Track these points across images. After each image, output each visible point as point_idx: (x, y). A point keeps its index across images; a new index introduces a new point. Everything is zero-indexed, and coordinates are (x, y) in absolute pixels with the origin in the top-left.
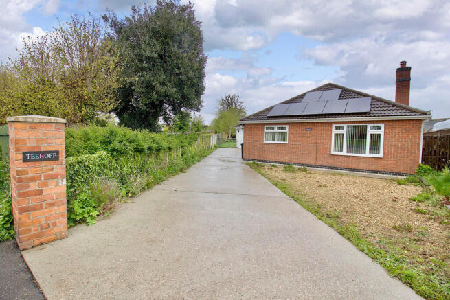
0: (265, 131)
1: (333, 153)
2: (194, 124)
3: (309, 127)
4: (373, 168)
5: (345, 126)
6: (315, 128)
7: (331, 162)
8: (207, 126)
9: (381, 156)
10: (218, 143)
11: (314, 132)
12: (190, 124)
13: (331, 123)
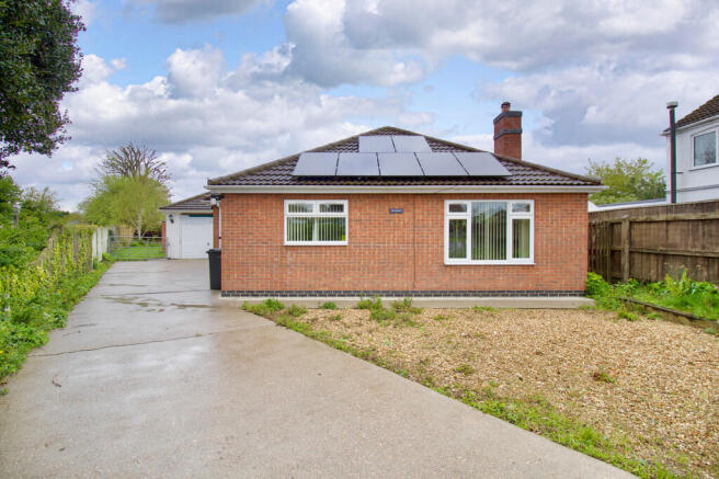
0: (288, 214)
1: (449, 261)
2: (27, 206)
3: (398, 205)
4: (520, 286)
5: (469, 203)
6: (411, 207)
7: (445, 282)
8: (67, 213)
9: (532, 263)
10: (111, 250)
11: (407, 216)
12: (18, 205)
13: (441, 197)
